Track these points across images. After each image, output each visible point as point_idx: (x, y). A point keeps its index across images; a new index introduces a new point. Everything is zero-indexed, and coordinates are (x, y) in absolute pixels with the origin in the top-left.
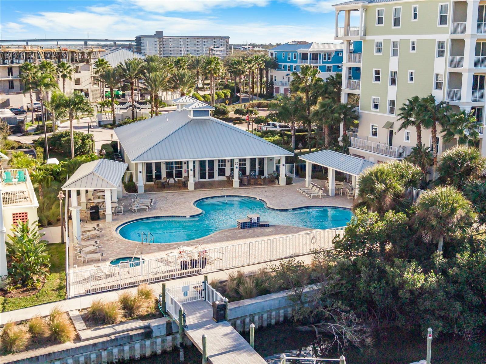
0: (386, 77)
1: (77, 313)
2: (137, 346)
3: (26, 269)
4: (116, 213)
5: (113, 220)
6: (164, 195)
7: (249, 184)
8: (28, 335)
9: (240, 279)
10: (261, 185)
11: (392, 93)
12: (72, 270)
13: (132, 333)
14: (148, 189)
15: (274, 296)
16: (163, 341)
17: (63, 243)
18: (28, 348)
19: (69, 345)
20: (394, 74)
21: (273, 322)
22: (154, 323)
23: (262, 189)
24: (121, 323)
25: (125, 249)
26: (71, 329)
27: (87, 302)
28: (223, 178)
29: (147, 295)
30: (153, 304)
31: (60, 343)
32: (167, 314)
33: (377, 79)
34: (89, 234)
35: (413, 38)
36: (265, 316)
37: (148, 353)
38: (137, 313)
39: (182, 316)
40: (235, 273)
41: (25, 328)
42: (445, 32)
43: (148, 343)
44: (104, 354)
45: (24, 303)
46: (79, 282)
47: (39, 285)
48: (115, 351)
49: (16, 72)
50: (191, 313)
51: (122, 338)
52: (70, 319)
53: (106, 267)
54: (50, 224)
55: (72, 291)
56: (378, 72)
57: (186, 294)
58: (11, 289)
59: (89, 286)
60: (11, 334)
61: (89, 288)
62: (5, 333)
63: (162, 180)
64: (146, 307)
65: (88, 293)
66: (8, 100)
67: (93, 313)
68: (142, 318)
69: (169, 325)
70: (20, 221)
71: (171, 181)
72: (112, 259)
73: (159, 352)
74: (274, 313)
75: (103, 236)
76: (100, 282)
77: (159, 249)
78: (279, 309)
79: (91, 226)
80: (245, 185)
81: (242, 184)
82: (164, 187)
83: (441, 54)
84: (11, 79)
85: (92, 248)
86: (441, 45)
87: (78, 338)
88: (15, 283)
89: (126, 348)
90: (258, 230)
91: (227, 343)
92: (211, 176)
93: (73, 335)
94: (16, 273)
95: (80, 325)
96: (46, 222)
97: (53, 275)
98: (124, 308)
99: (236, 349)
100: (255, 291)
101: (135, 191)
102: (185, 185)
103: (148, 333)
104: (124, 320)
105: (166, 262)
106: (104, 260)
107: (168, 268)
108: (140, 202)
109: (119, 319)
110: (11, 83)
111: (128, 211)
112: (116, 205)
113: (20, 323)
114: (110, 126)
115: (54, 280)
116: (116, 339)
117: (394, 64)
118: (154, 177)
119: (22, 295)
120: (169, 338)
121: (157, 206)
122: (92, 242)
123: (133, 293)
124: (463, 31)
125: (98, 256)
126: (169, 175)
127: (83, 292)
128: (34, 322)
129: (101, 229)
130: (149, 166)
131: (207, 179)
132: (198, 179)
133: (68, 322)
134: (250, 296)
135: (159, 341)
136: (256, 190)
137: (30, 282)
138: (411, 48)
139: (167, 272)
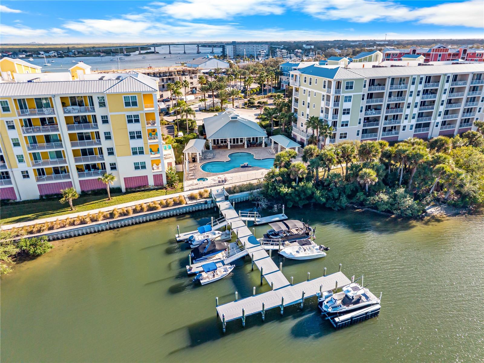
0: (306, 105)
1: (187, 196)
2: (203, 206)
3: (172, 182)
4: (201, 159)
5: (200, 162)
6: (219, 151)
7: (251, 146)
8: (173, 202)
9: (235, 188)
10: (255, 147)
11: (308, 111)
12: (186, 182)
13: (201, 203)
14: (214, 148)
15: (245, 193)
16: (211, 205)
17: (183, 171)
18: (173, 206)
19: (184, 205)
20: (309, 103)
21: (245, 200)
22: (208, 200)
23: (255, 149)
24: (199, 199)
25: (203, 175)
26: (185, 201)
27: (189, 193)
28: (242, 143)
29: (206, 191)
30: (208, 194)
31: (181, 204)
32: (212, 197)
33: (304, 104)
34: (192, 168)
35: (315, 91)
36: (242, 199)
37: (206, 208)
38: (203, 197)
39: (215, 199)
40: (234, 185)
41: (172, 200)
42: (324, 91)
43: (206, 205)
44: (194, 208)
45: (171, 192)
46: (187, 186)
47: (176, 187)
48: (197, 207)
49: (165, 81)
50: (218, 198)
51: (199, 204)
52: (185, 198)
53: (196, 181)
54: (179, 163)
55: (186, 189)
56: (304, 102)
57: (218, 192)
58: (168, 188)
59: (190, 188)
60: (168, 202)
61: (191, 188)
62: (167, 201)
63: (219, 145)
64: (206, 195)
65: (190, 190)
66: (162, 94)
67: (191, 196)
68: (205, 198)
69: (212, 201)
70: (169, 166)
71: (222, 144)
72: (198, 178)
73: (210, 208)
74: (245, 198)
75: (196, 169)
76: (193, 186)
77: (213, 175)
78: (247, 196)
79: (192, 165)
80: (249, 147)
81: (248, 146)
82: (220, 147)
83: (323, 99)
84: (163, 84)
85: (192, 174)
86: (323, 96)
87: (186, 204)
88: (169, 186)
89: (200, 207)
90: (247, 168)
91: (227, 206)
92: (237, 142)
93: (185, 202)
94: (169, 183)
95: (187, 200)
96: (178, 163)
97: (180, 183)
98: (200, 195)
99: (229, 208)
100: (239, 191)
101: (209, 149)
102: (227, 147)
103: (206, 203)
104: (200, 198)
105: (215, 180)
106: (195, 179)
107: (215, 182)
108: (210, 155)
109: (198, 198)
110: (163, 86)
111: (205, 159)
112: (201, 157)
113: (171, 198)
114: (204, 111)
115: (180, 185)
116: (197, 204)
117: (309, 100)
118: (216, 143)
119: (171, 190)
120: (213, 204)
121: (216, 157)
122: (192, 172)
123: (202, 190)
124: (330, 93)
125: (193, 177)
126: (222, 142)
127: (188, 189)
128: (175, 198)
129: (196, 166)
130: (214, 140)
131: (236, 144)
132: (232, 144)
133: (184, 199)
134: (238, 192)
135: (209, 205)
136: (253, 149)
137: (173, 186)
138: (314, 95)
139: (214, 184)
